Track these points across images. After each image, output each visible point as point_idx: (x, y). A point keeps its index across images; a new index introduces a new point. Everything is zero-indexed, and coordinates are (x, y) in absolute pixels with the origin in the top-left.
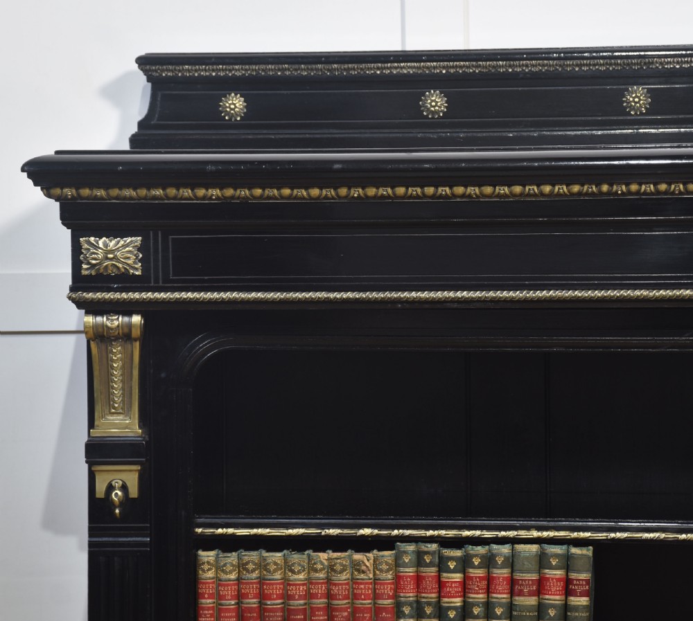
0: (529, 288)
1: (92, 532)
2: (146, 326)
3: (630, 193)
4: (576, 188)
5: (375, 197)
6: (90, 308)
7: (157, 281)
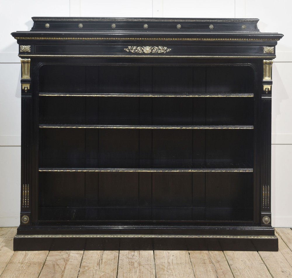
0: (95, 55)
1: (22, 95)
2: (31, 61)
3: (111, 39)
4: (103, 39)
5: (70, 39)
6: (22, 57)
7: (33, 53)
